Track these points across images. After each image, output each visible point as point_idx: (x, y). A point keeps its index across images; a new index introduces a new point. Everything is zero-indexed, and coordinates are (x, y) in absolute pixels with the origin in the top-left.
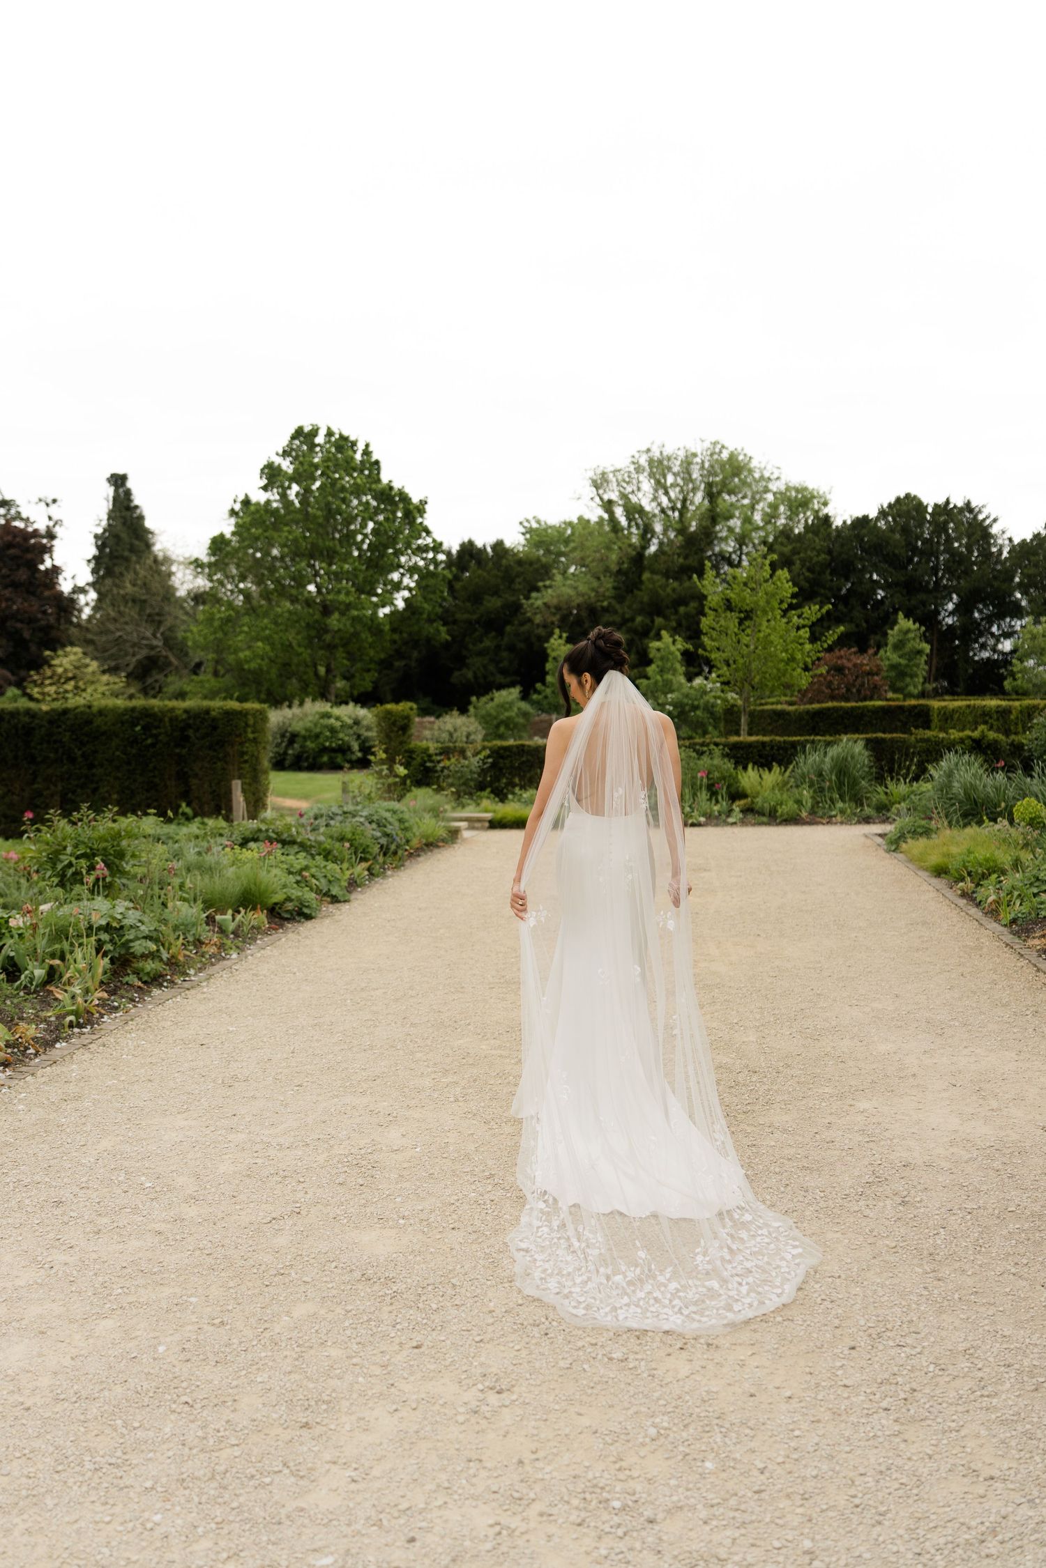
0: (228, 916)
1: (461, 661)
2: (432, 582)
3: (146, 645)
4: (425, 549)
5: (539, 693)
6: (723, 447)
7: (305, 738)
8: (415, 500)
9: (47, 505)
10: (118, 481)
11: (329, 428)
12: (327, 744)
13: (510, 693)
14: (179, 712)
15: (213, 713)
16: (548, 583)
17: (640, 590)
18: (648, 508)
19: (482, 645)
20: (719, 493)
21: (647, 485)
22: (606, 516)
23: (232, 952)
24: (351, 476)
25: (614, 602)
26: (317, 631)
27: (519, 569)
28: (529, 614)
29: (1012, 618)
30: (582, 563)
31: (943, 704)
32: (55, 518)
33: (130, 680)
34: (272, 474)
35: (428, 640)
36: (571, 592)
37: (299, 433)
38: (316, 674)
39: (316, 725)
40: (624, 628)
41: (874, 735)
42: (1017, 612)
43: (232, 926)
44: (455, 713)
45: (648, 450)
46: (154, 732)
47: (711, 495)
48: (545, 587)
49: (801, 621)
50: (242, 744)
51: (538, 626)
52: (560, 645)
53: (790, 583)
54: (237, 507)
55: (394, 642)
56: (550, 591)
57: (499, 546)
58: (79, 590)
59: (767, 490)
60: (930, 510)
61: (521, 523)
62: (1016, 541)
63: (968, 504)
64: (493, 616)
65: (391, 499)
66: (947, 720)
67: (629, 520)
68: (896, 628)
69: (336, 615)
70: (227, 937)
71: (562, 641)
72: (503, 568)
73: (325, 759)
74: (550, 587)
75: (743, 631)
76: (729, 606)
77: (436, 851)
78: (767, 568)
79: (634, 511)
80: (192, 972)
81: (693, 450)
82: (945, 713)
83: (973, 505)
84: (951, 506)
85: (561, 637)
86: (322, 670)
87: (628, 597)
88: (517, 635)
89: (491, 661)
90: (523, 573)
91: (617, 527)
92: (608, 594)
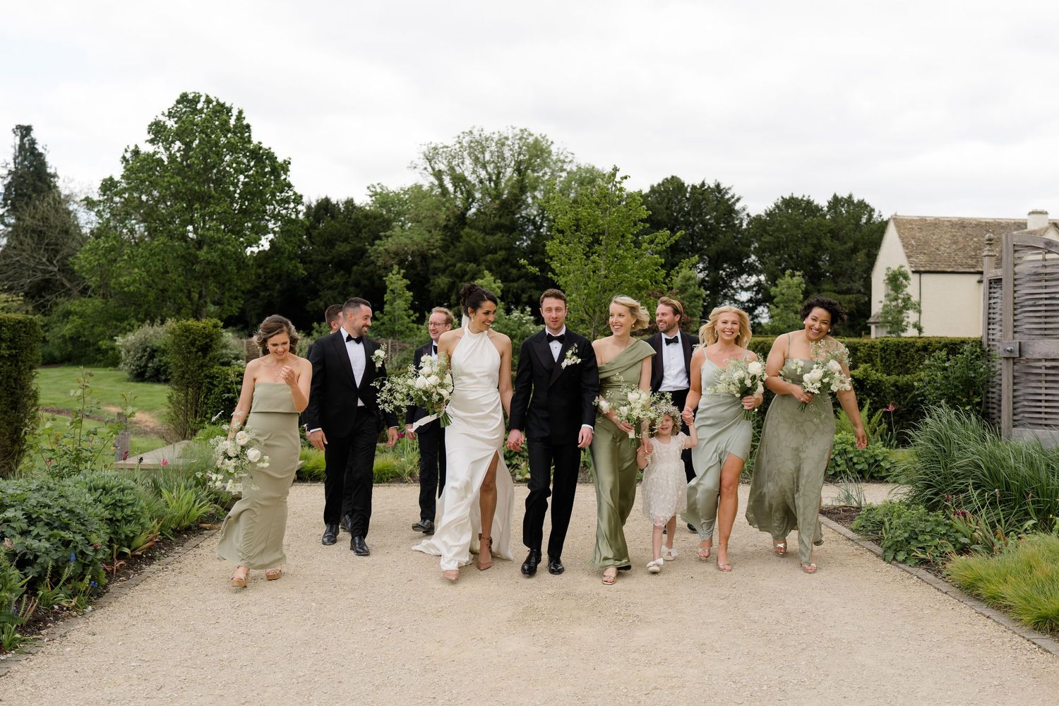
2: (292, 227)
3: (41, 270)
4: (286, 201)
6: (530, 135)
7: (163, 353)
8: (280, 160)
10: (25, 131)
11: (208, 97)
16: (388, 233)
17: (460, 242)
18: (469, 178)
20: (527, 169)
21: (468, 161)
22: (436, 183)
24: (226, 136)
25: (441, 253)
26: (189, 260)
27: (365, 222)
28: (372, 258)
29: (750, 275)
30: (417, 220)
33: (27, 299)
34: (157, 131)
35: (289, 275)
36: (408, 242)
37: (183, 99)
38: (190, 299)
40: (447, 271)
42: (752, 270)
45: (471, 132)
47: (519, 171)
48: (387, 237)
51: (379, 267)
52: (397, 280)
54: (128, 155)
55: (259, 276)
56: (390, 239)
57: (349, 203)
59: (562, 170)
60: (689, 190)
61: (368, 188)
62: (753, 215)
63: (718, 186)
64: (343, 258)
65: (261, 157)
67: (455, 186)
69: (206, 249)
71: (399, 276)
72: (352, 220)
74: (391, 236)
79: (459, 180)
81: (506, 135)
83: (722, 186)
84: (705, 187)
85: (398, 273)
86: (195, 296)
87: (452, 247)
88: (362, 274)
89: (340, 293)
90: (368, 225)
91: (445, 192)
92: (437, 244)
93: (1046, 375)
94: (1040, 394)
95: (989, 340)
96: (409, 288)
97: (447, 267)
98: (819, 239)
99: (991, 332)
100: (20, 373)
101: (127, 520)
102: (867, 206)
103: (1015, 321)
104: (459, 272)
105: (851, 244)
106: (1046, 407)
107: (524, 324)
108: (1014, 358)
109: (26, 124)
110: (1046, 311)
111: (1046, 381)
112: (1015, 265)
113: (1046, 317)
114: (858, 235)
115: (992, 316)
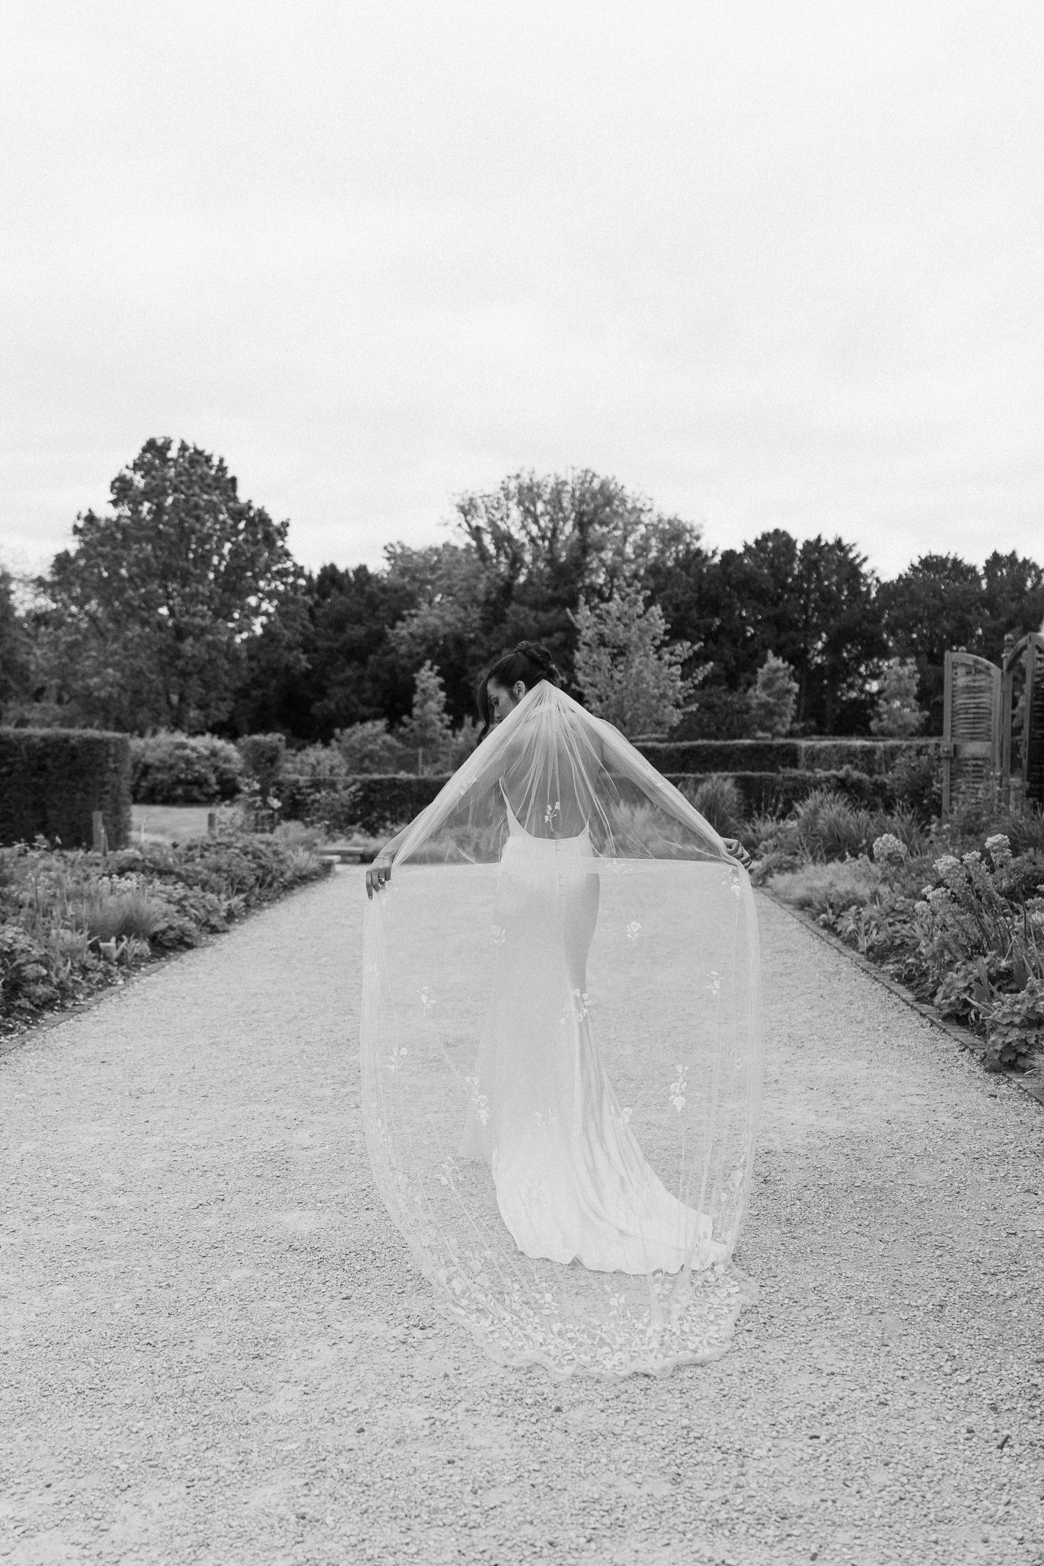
0: (112, 943)
1: (322, 692)
2: (292, 607)
4: (283, 574)
5: (405, 726)
6: (594, 475)
7: (158, 769)
8: (276, 521)
11: (183, 442)
12: (182, 776)
13: (374, 726)
14: (37, 740)
15: (73, 742)
16: (413, 612)
17: (507, 622)
18: (516, 536)
19: (344, 675)
20: (590, 523)
21: (516, 513)
22: (474, 543)
23: (117, 978)
24: (206, 494)
25: (481, 635)
26: (169, 659)
27: (382, 596)
28: (393, 644)
29: (880, 659)
30: (448, 592)
31: (810, 743)
34: (122, 489)
35: (288, 669)
36: (437, 622)
37: (151, 446)
38: (169, 702)
39: (170, 755)
41: (744, 773)
42: (884, 652)
43: (116, 954)
44: (319, 745)
45: (518, 476)
46: (10, 760)
47: (582, 525)
48: (412, 616)
49: (674, 658)
50: (102, 774)
51: (403, 656)
52: (429, 677)
53: (663, 620)
54: (81, 524)
55: (252, 670)
56: (416, 620)
57: (362, 569)
59: (638, 522)
60: (799, 546)
61: (385, 548)
62: (884, 581)
63: (839, 542)
64: (356, 644)
65: (251, 518)
66: (813, 760)
67: (498, 548)
68: (766, 666)
69: (190, 640)
70: (111, 964)
71: (430, 673)
72: (366, 595)
73: (180, 791)
74: (416, 616)
75: (616, 666)
76: (602, 641)
77: (310, 884)
78: (641, 604)
79: (503, 539)
80: (81, 996)
81: (564, 478)
82: (812, 753)
83: (845, 542)
84: (823, 543)
85: (431, 669)
86: (175, 699)
87: (496, 629)
88: (381, 665)
89: (354, 692)
90: (387, 601)
91: (485, 555)
92: (475, 625)
93: (974, 771)
96: (442, 687)
102: (1034, 566)
103: (953, 726)
105: (1007, 617)
110: (974, 718)
113: (974, 723)
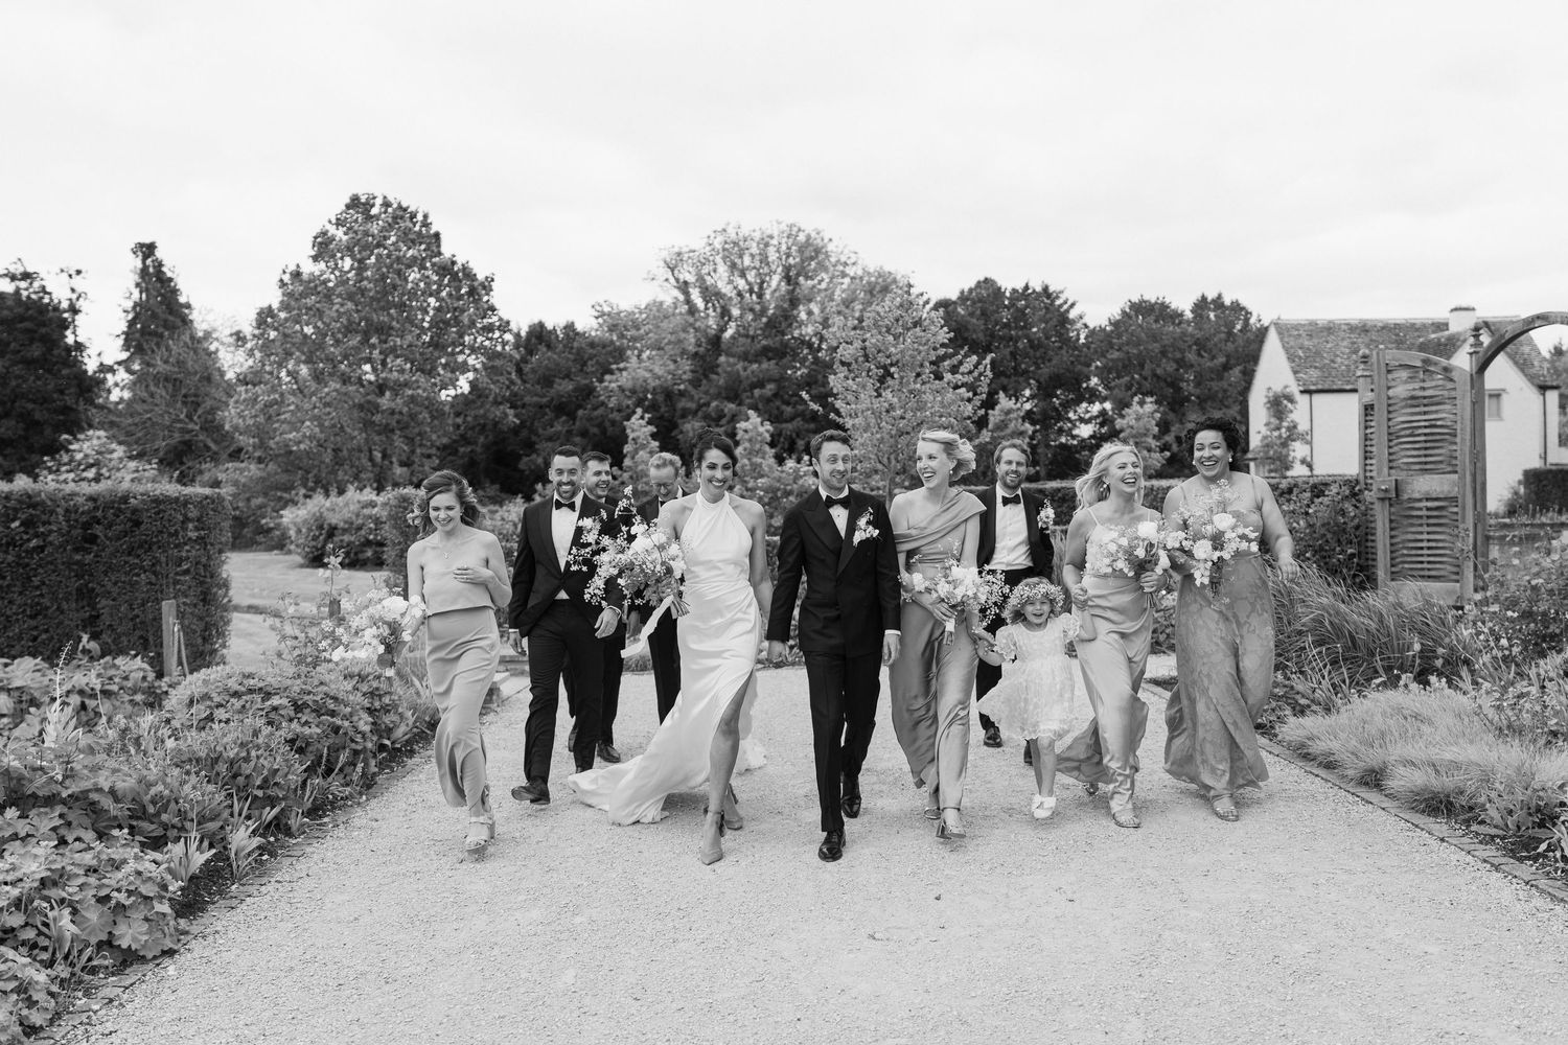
2: (497, 363)
3: (179, 429)
4: (489, 328)
6: (801, 230)
7: (345, 531)
8: (481, 277)
9: (70, 276)
10: (147, 250)
11: (386, 198)
12: (371, 537)
15: (135, 502)
16: (622, 365)
17: (717, 374)
18: (723, 291)
20: (798, 275)
21: (722, 269)
22: (681, 297)
24: (409, 248)
25: (690, 388)
26: (368, 414)
27: (590, 351)
28: (602, 398)
29: (1091, 402)
30: (657, 346)
32: (79, 290)
33: (162, 467)
34: (323, 247)
35: (496, 424)
36: (647, 375)
37: (355, 203)
38: (371, 459)
39: (358, 515)
40: (700, 414)
42: (1093, 396)
45: (724, 230)
46: (41, 529)
47: (789, 279)
48: (620, 370)
51: (612, 409)
52: (640, 426)
55: (458, 426)
56: (624, 373)
57: (570, 327)
58: (105, 369)
59: (844, 275)
60: (1008, 294)
61: (593, 307)
62: (1091, 326)
63: (1046, 289)
64: (564, 400)
65: (455, 274)
67: (706, 302)
69: (389, 395)
71: (643, 422)
72: (574, 351)
73: (369, 553)
74: (625, 369)
79: (710, 294)
81: (769, 232)
83: (1051, 289)
84: (1029, 291)
85: (642, 418)
86: (378, 455)
87: (704, 382)
88: (590, 419)
90: (595, 356)
91: (692, 310)
92: (684, 377)
93: (1428, 517)
94: (1422, 541)
95: (1366, 477)
96: (654, 436)
97: (700, 406)
98: (1182, 351)
99: (1368, 468)
100: (209, 558)
101: (386, 710)
102: (1243, 308)
103: (1390, 454)
104: (713, 414)
105: (1222, 359)
106: (1429, 555)
107: (801, 477)
108: (1390, 499)
109: (147, 241)
110: (1426, 441)
111: (1428, 525)
112: (1389, 388)
113: (1426, 449)
114: (1230, 346)
115: (1369, 448)
